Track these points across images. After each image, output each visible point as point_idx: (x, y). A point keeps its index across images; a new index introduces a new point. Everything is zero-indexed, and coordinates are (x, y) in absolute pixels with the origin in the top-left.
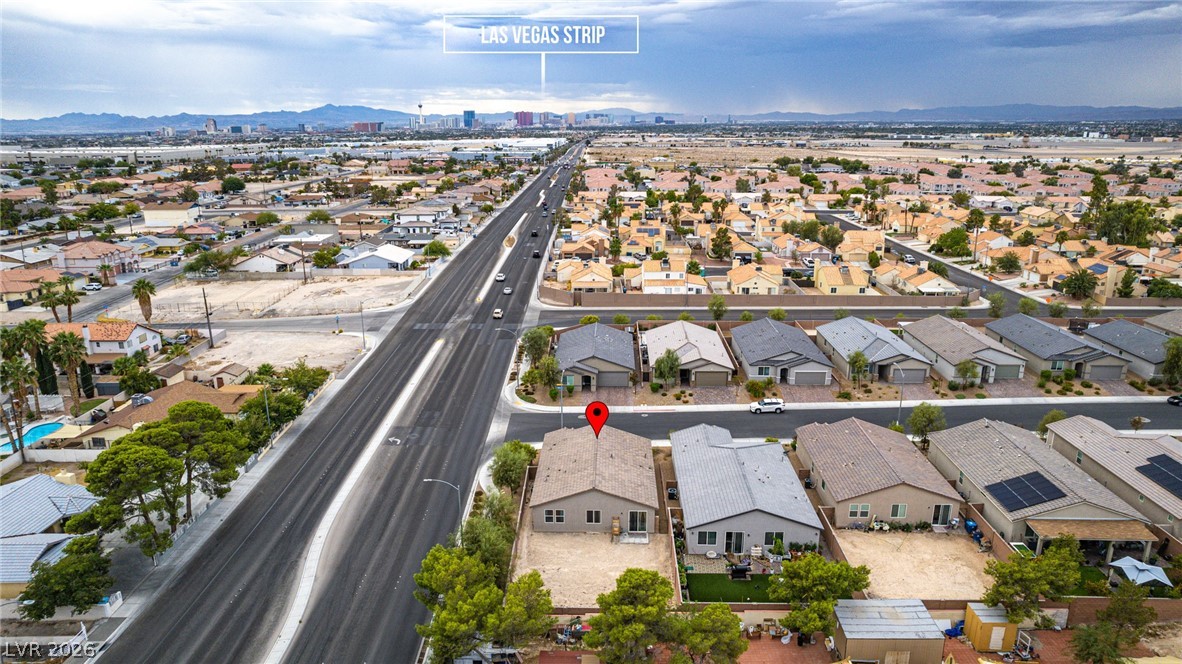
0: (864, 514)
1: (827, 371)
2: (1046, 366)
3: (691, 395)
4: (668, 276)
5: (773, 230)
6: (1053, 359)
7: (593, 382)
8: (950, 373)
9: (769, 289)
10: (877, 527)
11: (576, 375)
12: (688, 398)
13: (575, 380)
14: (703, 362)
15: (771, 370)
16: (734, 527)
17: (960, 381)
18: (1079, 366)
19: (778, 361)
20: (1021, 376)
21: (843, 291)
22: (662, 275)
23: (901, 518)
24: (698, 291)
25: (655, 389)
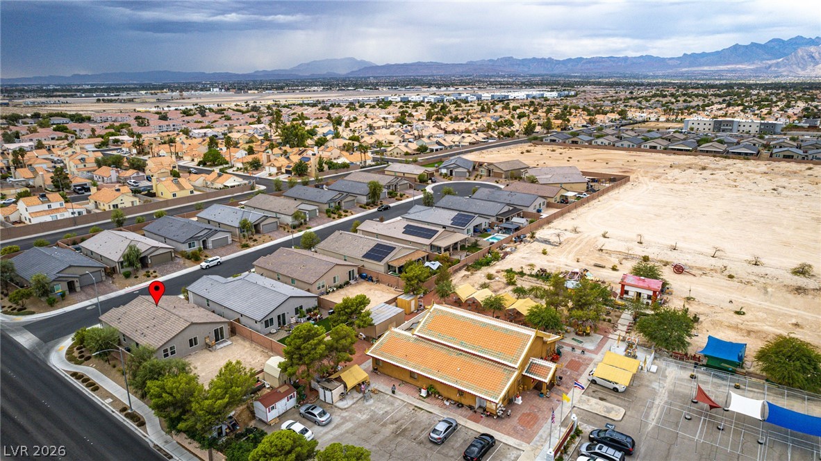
0: (323, 286)
1: (228, 235)
2: (326, 207)
3: (155, 272)
4: (49, 206)
5: (85, 166)
6: (328, 203)
7: (77, 285)
8: (289, 220)
9: (132, 202)
10: (331, 290)
11: (62, 283)
12: (154, 274)
13: (60, 288)
14: (154, 249)
15: (196, 243)
17: (296, 223)
18: (339, 203)
20: (318, 214)
21: (180, 194)
22: (45, 207)
23: (337, 283)
24: (79, 213)
25: (127, 276)
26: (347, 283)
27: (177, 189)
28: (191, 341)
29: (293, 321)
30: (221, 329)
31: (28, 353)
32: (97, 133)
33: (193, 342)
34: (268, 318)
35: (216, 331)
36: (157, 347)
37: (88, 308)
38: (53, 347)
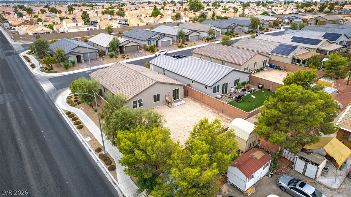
0: (247, 69)
1: (171, 39)
2: (226, 31)
3: (128, 56)
4: (77, 24)
5: (97, 15)
6: (227, 28)
7: (82, 58)
8: (206, 35)
9: (117, 26)
10: (253, 72)
11: (73, 56)
12: (127, 57)
13: (73, 58)
14: (128, 42)
15: (152, 42)
16: (224, 81)
17: (210, 37)
18: (233, 29)
19: (154, 38)
21: (141, 25)
22: (75, 24)
23: (256, 68)
24: (91, 29)
25: (111, 56)
26: (262, 69)
27: (140, 22)
28: (155, 96)
29: (233, 90)
30: (178, 90)
31: (45, 95)
32: (104, 7)
33: (156, 98)
34: (216, 85)
35: (174, 91)
36: (128, 99)
37: (86, 72)
38: (60, 93)
